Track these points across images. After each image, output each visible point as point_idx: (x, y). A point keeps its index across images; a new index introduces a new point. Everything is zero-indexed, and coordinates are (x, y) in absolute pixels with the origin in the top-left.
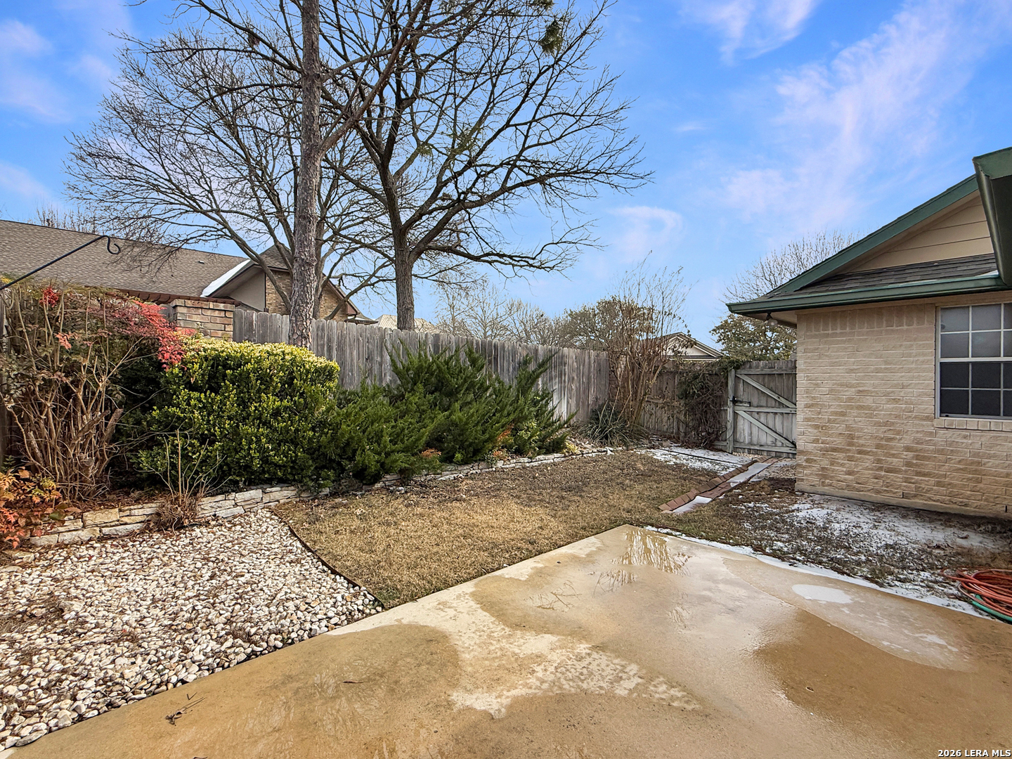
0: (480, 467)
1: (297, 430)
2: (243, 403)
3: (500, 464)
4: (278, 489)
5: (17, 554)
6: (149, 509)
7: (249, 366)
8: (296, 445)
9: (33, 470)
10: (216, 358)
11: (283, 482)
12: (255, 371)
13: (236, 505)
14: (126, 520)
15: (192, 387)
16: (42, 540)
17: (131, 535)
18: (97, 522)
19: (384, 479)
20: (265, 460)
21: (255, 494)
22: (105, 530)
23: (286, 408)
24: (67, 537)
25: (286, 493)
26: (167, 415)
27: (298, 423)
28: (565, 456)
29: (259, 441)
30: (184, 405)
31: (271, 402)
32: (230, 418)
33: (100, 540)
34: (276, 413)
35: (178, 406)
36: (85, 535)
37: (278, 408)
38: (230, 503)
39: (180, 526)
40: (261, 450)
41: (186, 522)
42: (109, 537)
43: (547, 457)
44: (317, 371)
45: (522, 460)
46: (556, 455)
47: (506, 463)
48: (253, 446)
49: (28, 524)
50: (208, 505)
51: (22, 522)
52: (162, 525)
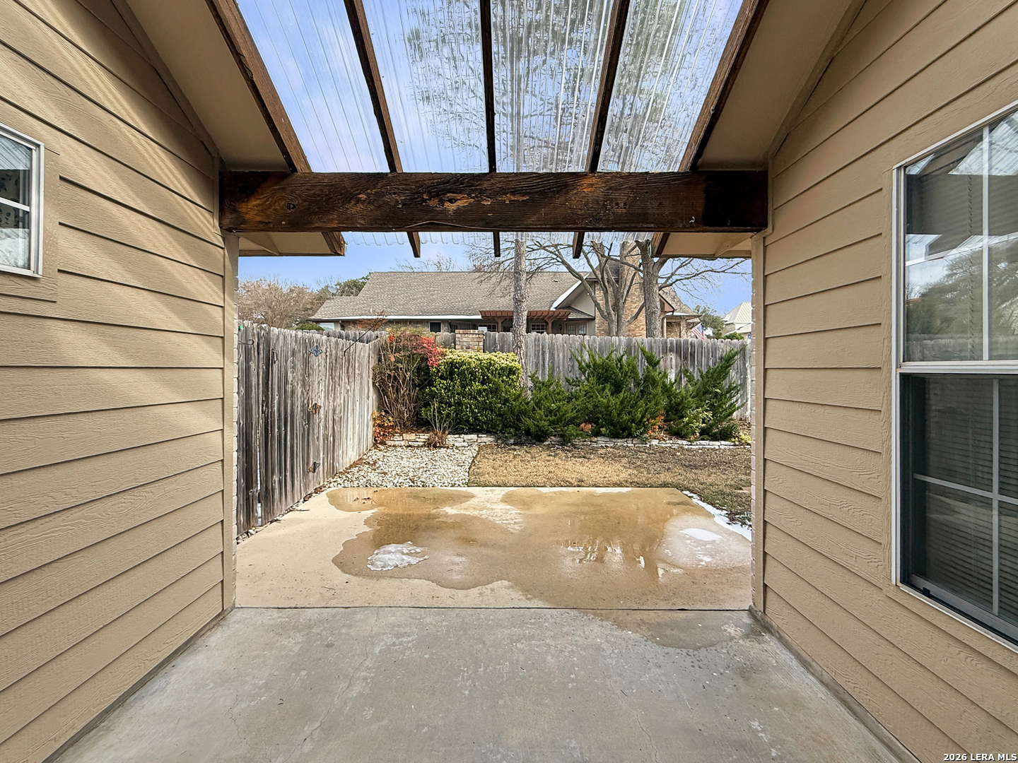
0: (634, 442)
1: (491, 403)
2: (464, 387)
3: (655, 442)
4: (485, 436)
5: (379, 446)
6: (426, 436)
7: (464, 367)
8: (492, 411)
9: (387, 412)
10: (451, 363)
11: (488, 432)
12: (467, 369)
13: (464, 441)
14: (417, 440)
15: (442, 377)
16: (389, 443)
17: (418, 447)
18: (407, 438)
19: (549, 439)
20: (476, 419)
21: (474, 437)
22: (410, 443)
23: (484, 390)
24: (397, 443)
25: (489, 439)
26: (432, 391)
27: (491, 399)
28: (735, 445)
29: (471, 407)
30: (438, 387)
31: (477, 386)
32: (458, 394)
33: (407, 447)
34: (479, 392)
35: (435, 387)
36: (403, 443)
37: (480, 389)
38: (461, 440)
39: (435, 447)
40: (472, 412)
41: (438, 445)
42: (410, 446)
43: (711, 443)
44: (502, 369)
45: (680, 442)
46: (723, 442)
47: (659, 442)
48: (468, 410)
49: (384, 434)
50: (451, 439)
51: (382, 433)
52: (430, 445)
